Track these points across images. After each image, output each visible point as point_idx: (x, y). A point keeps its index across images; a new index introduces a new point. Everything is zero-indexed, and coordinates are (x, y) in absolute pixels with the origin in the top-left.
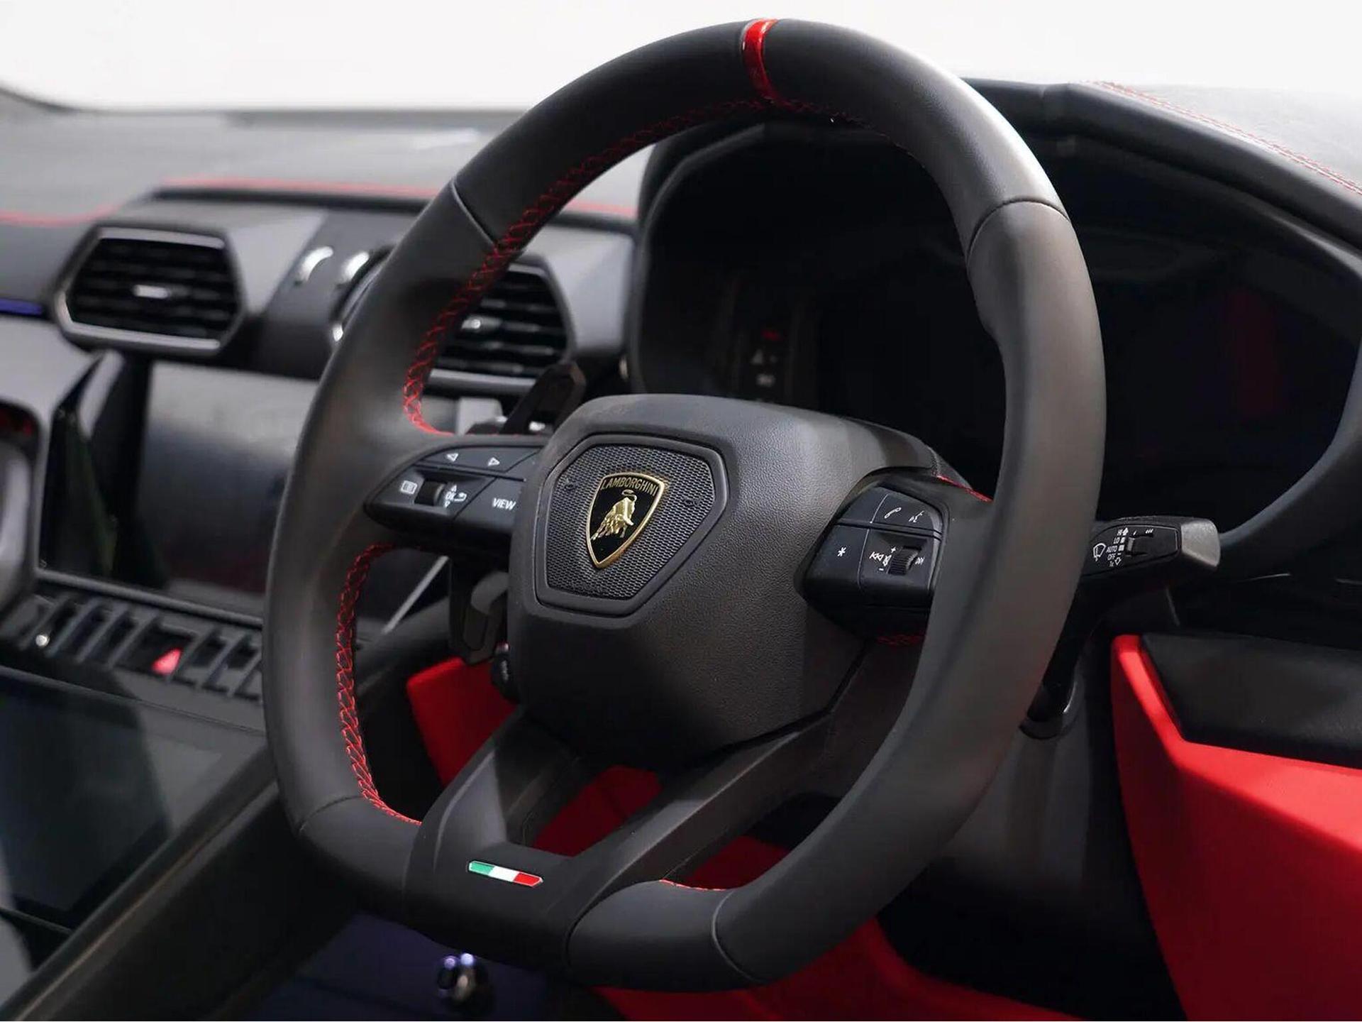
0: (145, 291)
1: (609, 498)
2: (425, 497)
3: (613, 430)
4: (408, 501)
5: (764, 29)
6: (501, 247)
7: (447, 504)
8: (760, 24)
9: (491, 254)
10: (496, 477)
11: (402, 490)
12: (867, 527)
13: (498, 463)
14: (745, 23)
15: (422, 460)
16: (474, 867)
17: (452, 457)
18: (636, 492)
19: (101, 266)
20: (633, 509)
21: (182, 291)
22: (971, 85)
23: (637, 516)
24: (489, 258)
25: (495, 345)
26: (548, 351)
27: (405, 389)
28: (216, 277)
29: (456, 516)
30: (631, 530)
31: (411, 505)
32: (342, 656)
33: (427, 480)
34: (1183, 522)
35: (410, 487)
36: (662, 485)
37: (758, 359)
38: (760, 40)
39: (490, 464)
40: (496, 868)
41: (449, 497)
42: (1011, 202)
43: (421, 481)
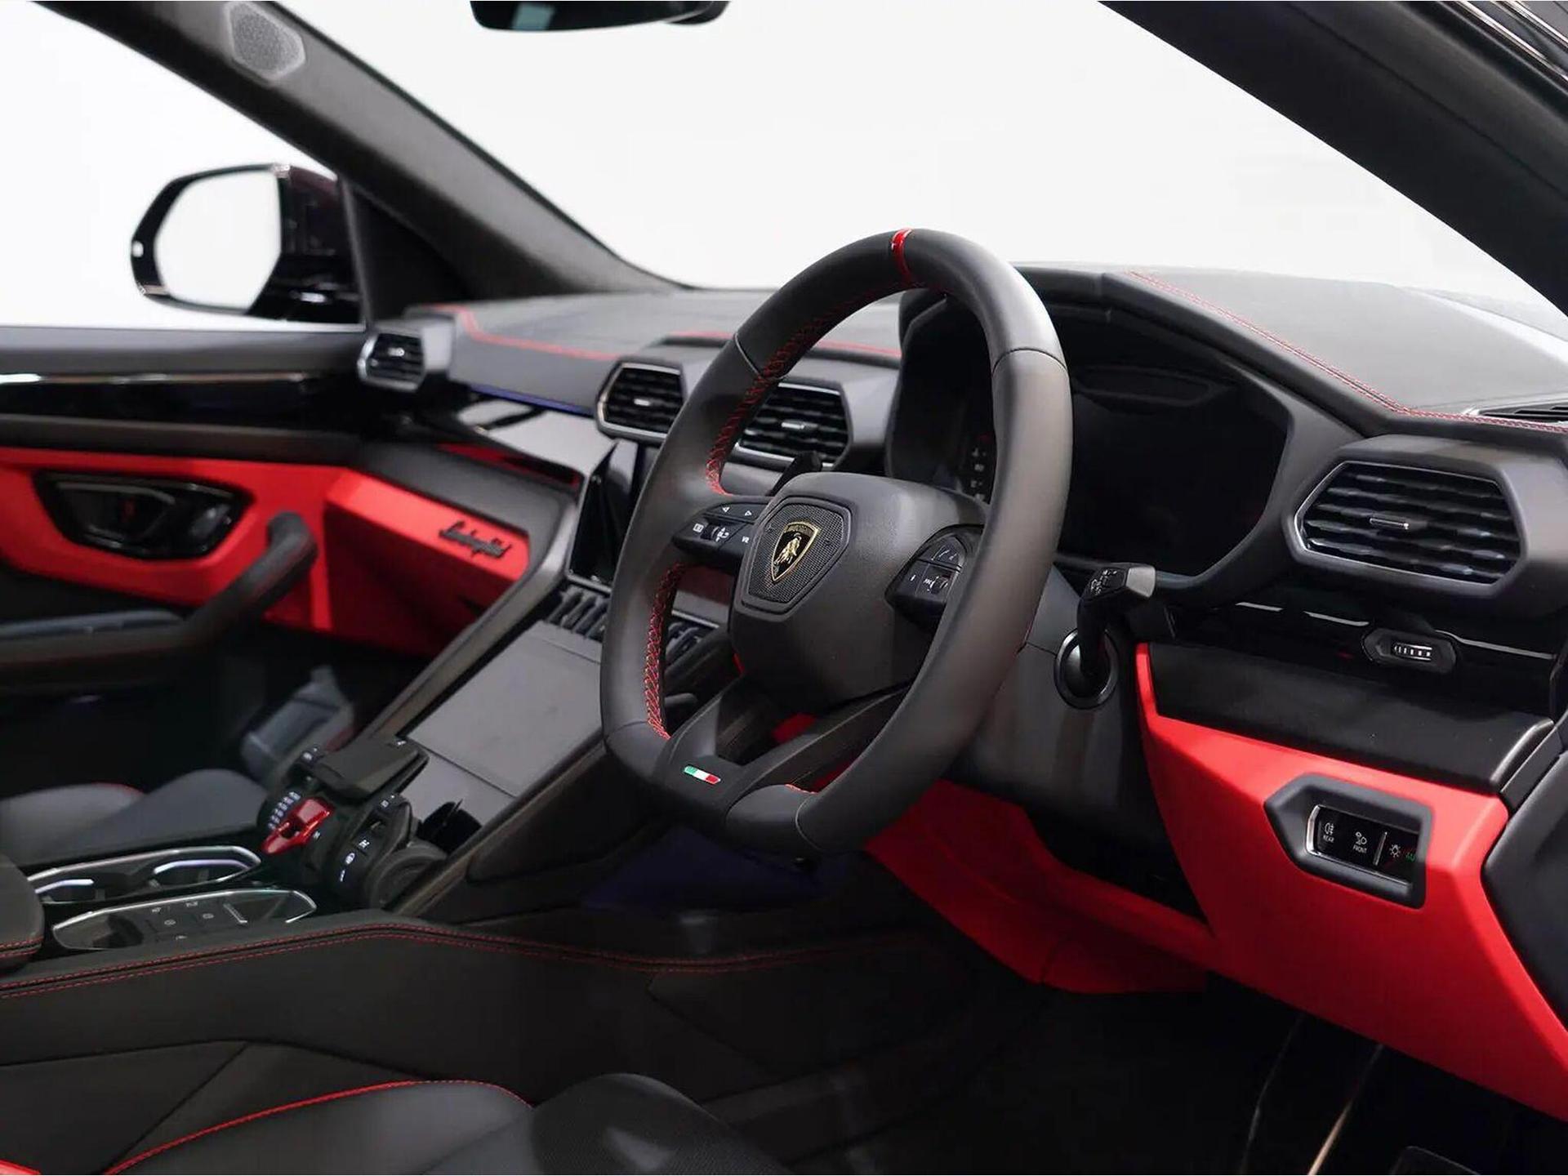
0: (639, 402)
1: (788, 537)
2: (706, 535)
3: (798, 494)
4: (696, 536)
5: (905, 235)
6: (765, 376)
7: (718, 539)
8: (902, 234)
9: (757, 379)
10: (748, 523)
11: (694, 529)
12: (927, 562)
13: (750, 514)
14: (896, 232)
15: (708, 510)
16: (688, 770)
17: (726, 509)
18: (802, 535)
19: (621, 386)
20: (798, 545)
21: (659, 402)
22: (1019, 271)
23: (799, 551)
24: (756, 382)
25: (814, 440)
26: (840, 445)
27: (708, 465)
28: (676, 394)
29: (721, 547)
30: (795, 558)
31: (699, 539)
32: (653, 633)
33: (710, 524)
34: (1131, 567)
35: (699, 528)
36: (816, 531)
37: (976, 454)
38: (902, 242)
39: (746, 514)
40: (699, 771)
41: (720, 534)
42: (1016, 350)
43: (707, 524)
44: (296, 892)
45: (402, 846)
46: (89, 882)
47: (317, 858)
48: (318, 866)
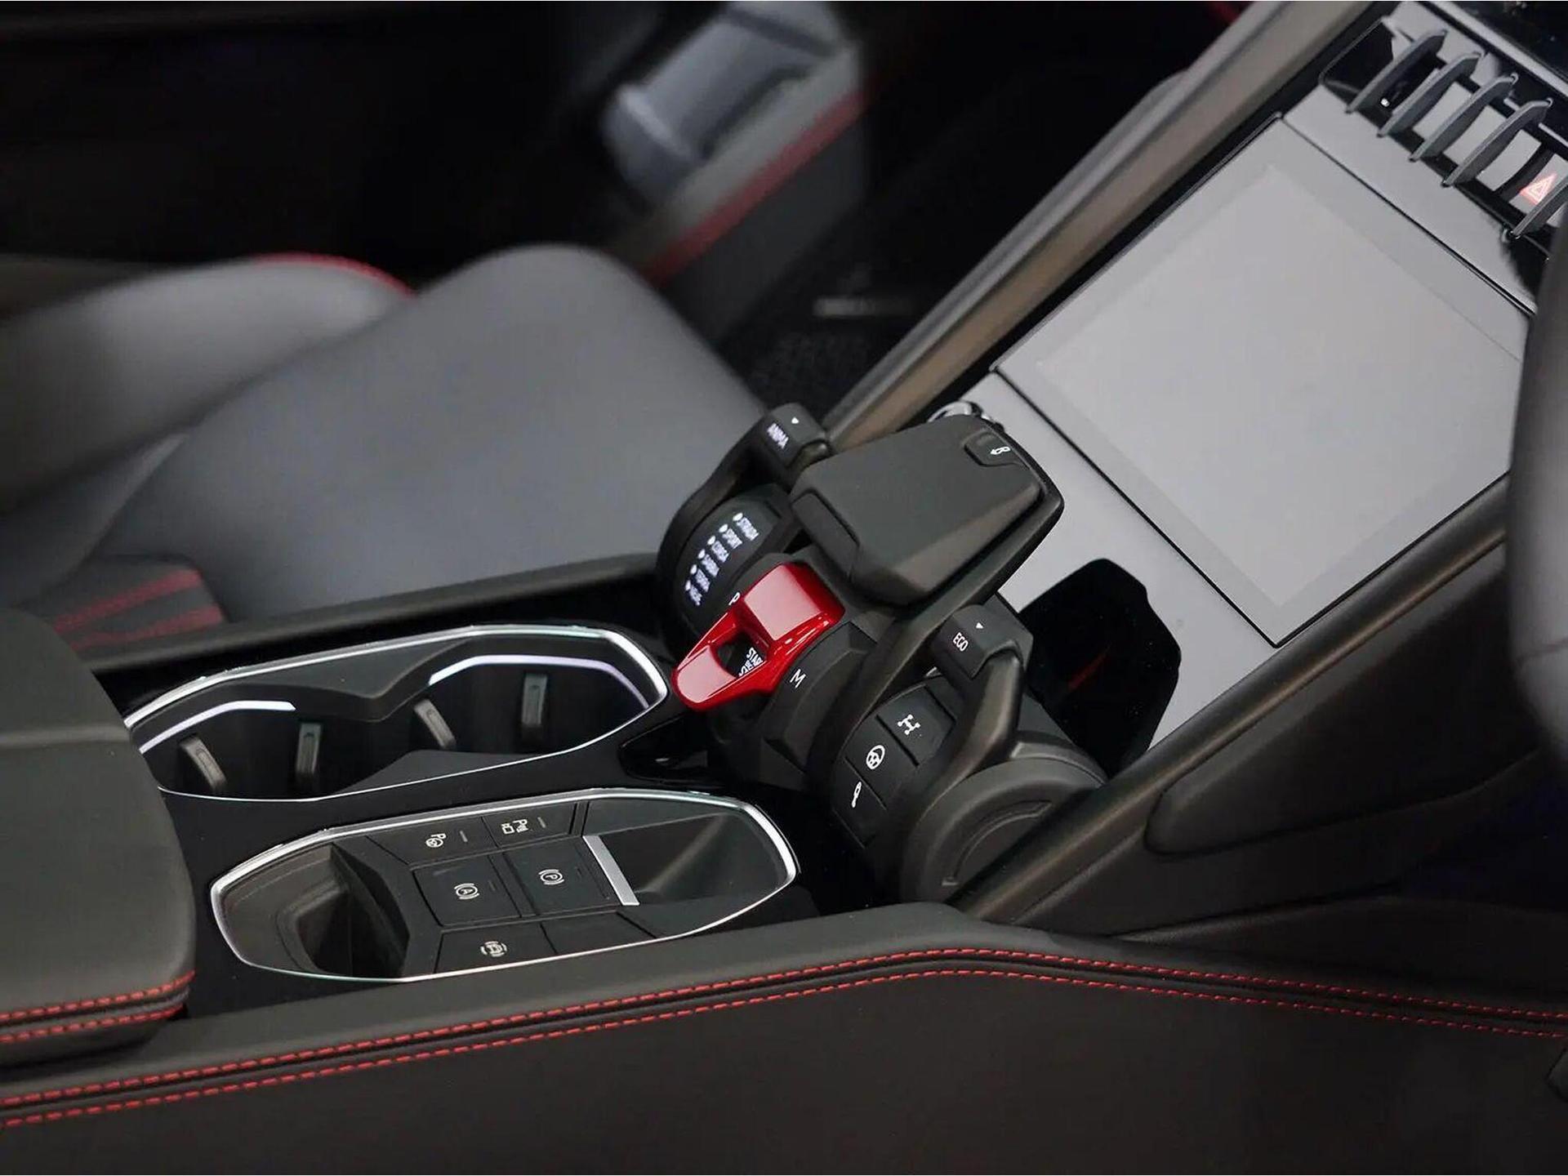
44: (751, 811)
45: (999, 754)
46: (286, 706)
47: (798, 730)
48: (801, 753)
